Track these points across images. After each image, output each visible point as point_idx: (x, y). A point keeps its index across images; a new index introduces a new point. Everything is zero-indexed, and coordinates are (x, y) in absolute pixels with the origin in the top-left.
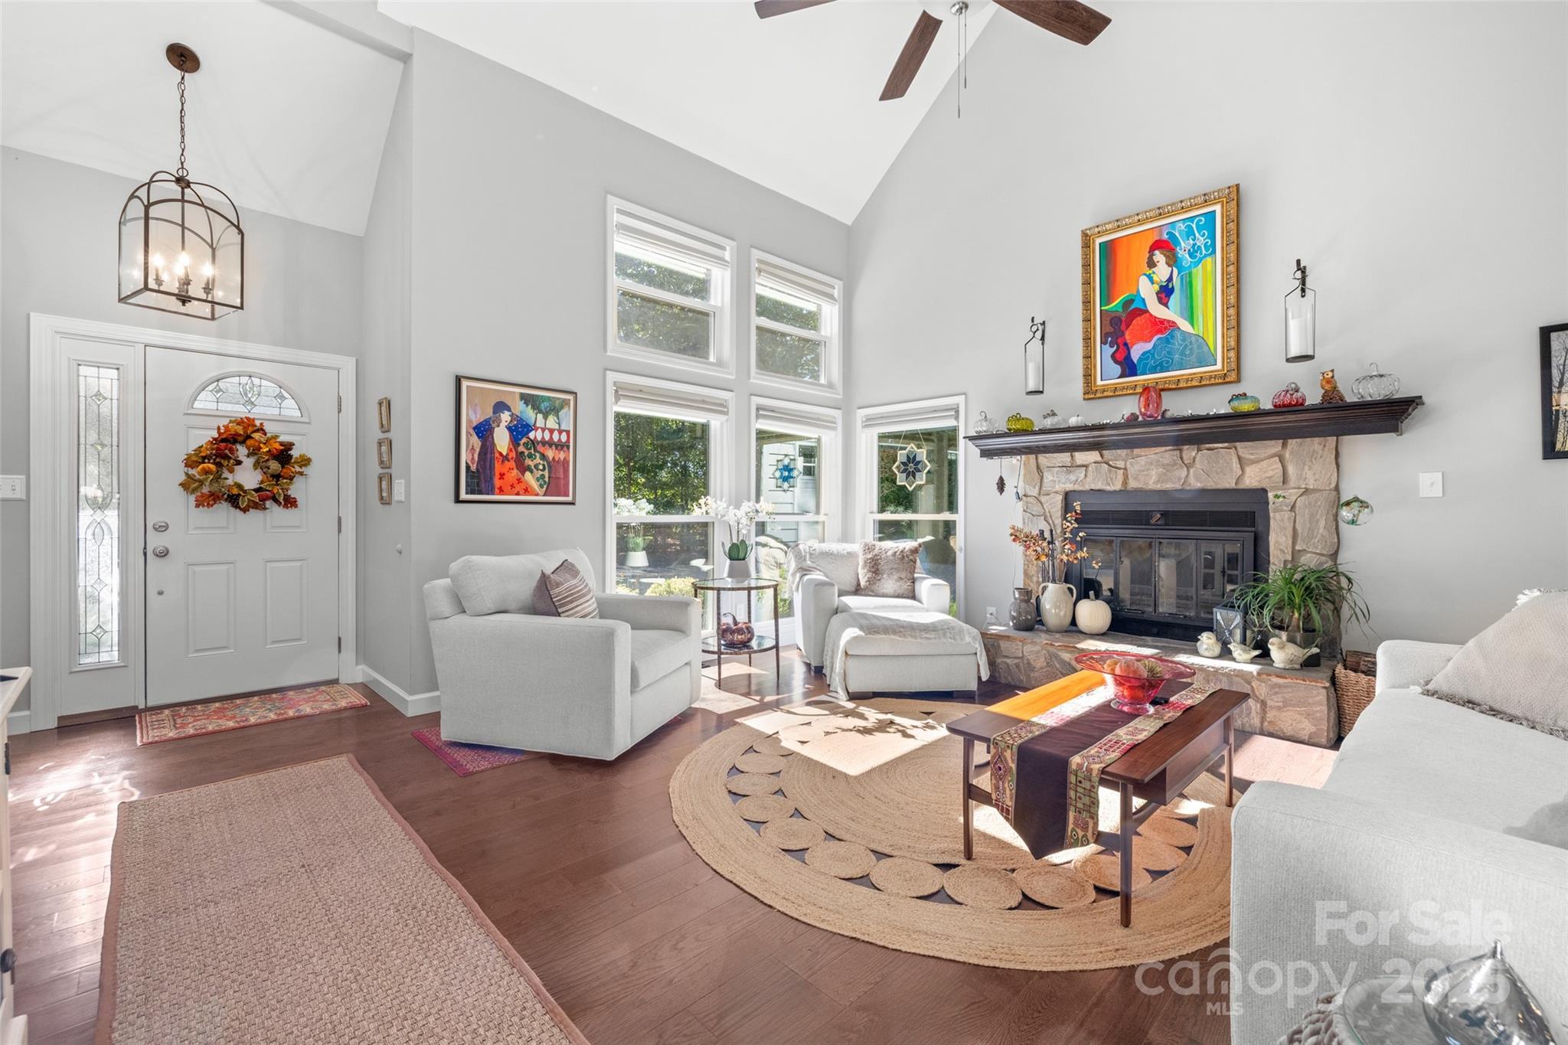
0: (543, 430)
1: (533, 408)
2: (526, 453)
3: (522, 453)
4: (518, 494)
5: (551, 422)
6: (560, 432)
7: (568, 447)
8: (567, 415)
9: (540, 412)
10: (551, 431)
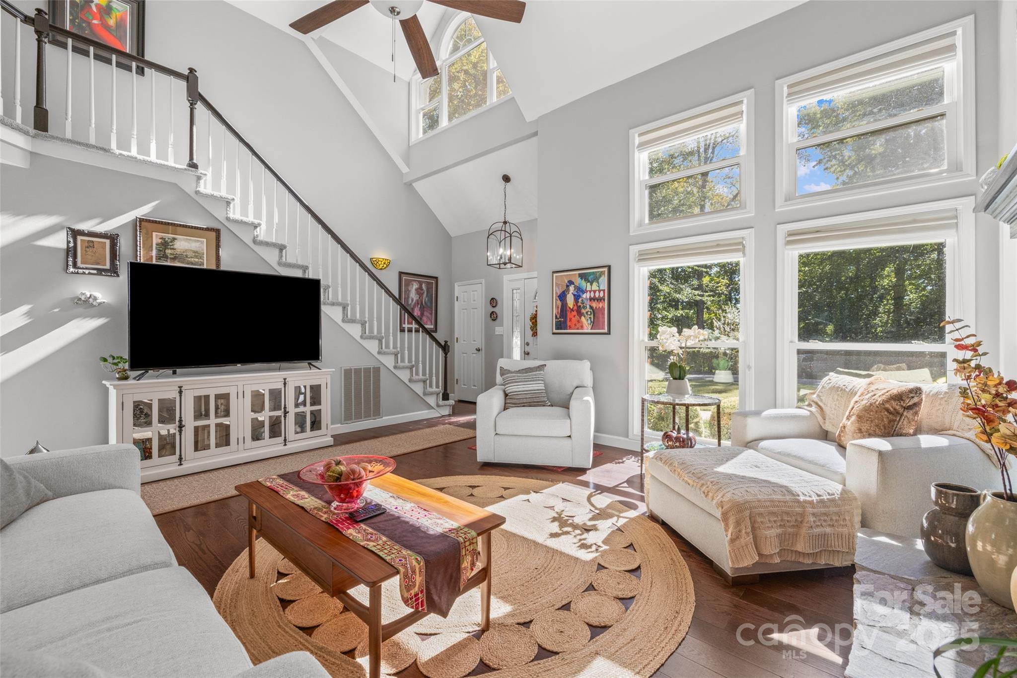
0: (590, 292)
1: (585, 280)
2: (582, 306)
3: (580, 306)
4: (578, 329)
5: (595, 287)
6: (599, 291)
7: (604, 300)
8: (604, 280)
9: (589, 282)
10: (595, 291)
